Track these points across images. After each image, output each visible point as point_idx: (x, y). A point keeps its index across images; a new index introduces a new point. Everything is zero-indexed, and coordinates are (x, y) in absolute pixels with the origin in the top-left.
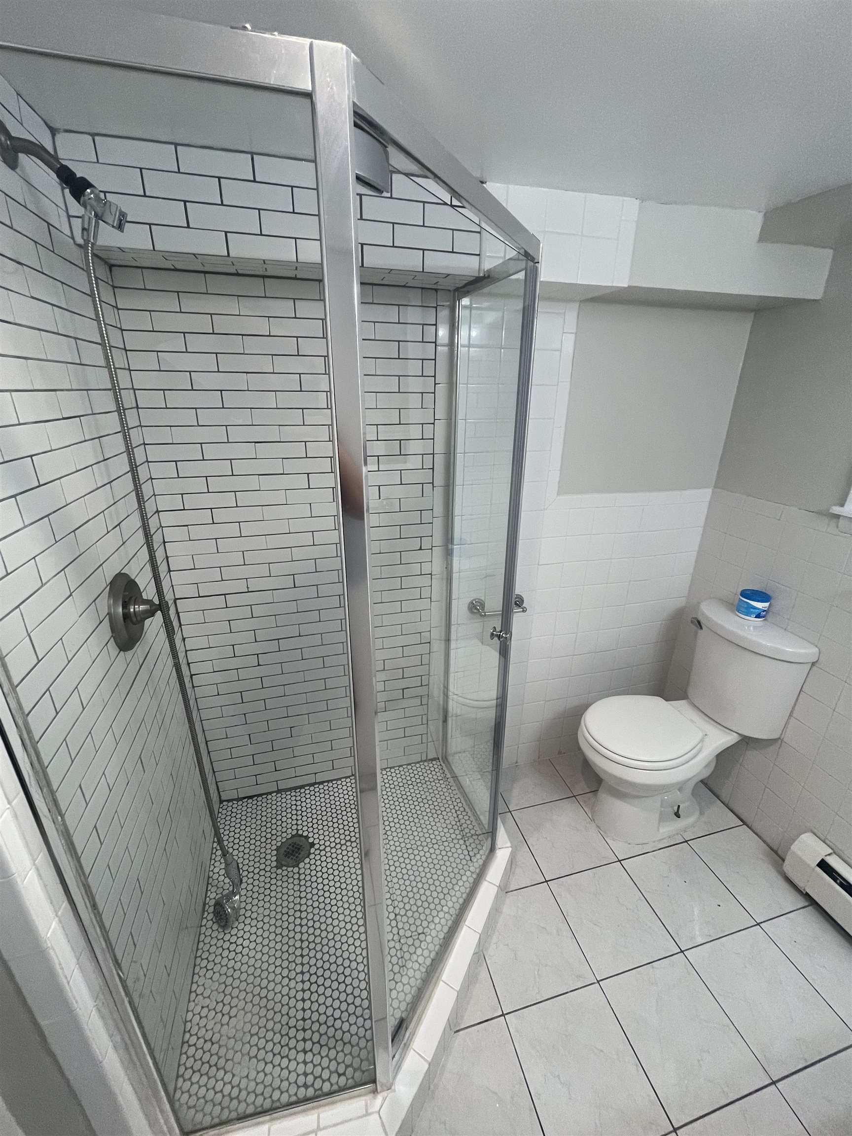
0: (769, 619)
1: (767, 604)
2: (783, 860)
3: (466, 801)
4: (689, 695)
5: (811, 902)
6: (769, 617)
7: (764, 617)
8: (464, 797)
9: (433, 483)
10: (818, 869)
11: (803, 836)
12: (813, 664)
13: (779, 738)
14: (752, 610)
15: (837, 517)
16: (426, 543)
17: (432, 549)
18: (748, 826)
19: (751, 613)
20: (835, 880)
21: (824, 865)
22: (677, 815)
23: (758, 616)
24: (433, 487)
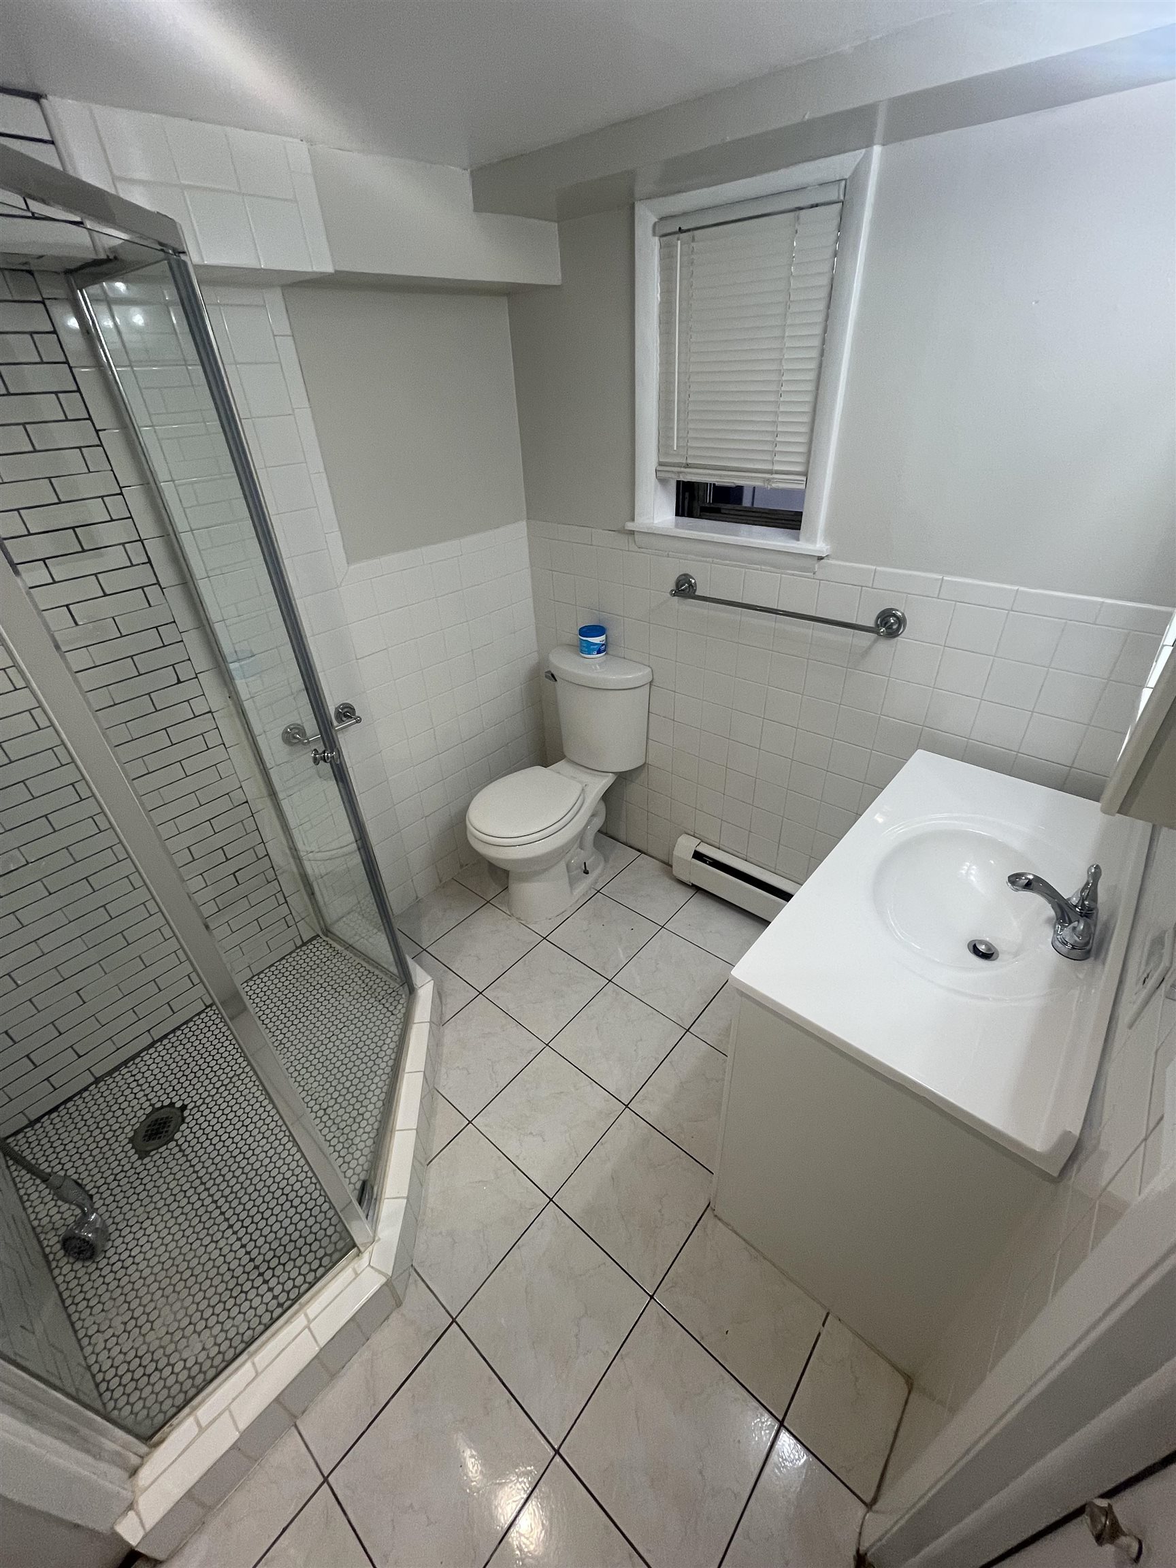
0: (610, 652)
1: (603, 637)
2: (671, 866)
3: (368, 962)
4: (566, 754)
5: (697, 889)
6: (610, 650)
7: (604, 651)
8: (364, 959)
9: (158, 583)
10: (695, 861)
11: (679, 839)
12: (651, 683)
13: (645, 763)
14: (592, 647)
15: (632, 533)
16: (184, 671)
17: (197, 677)
18: (645, 854)
19: (594, 650)
20: (705, 862)
21: (698, 856)
22: (586, 872)
23: (599, 652)
24: (162, 589)
